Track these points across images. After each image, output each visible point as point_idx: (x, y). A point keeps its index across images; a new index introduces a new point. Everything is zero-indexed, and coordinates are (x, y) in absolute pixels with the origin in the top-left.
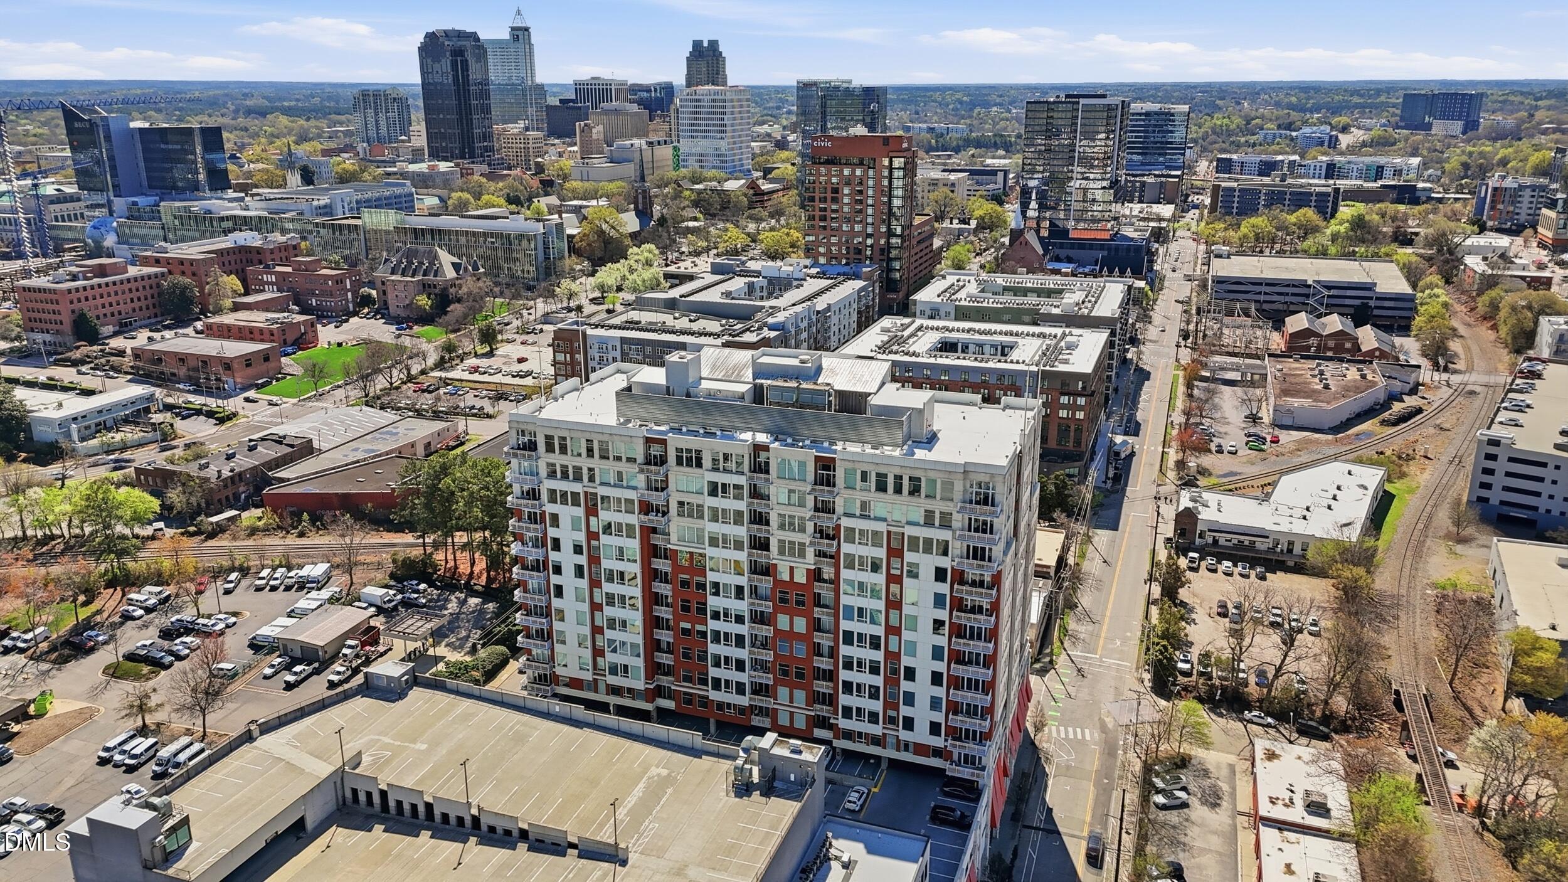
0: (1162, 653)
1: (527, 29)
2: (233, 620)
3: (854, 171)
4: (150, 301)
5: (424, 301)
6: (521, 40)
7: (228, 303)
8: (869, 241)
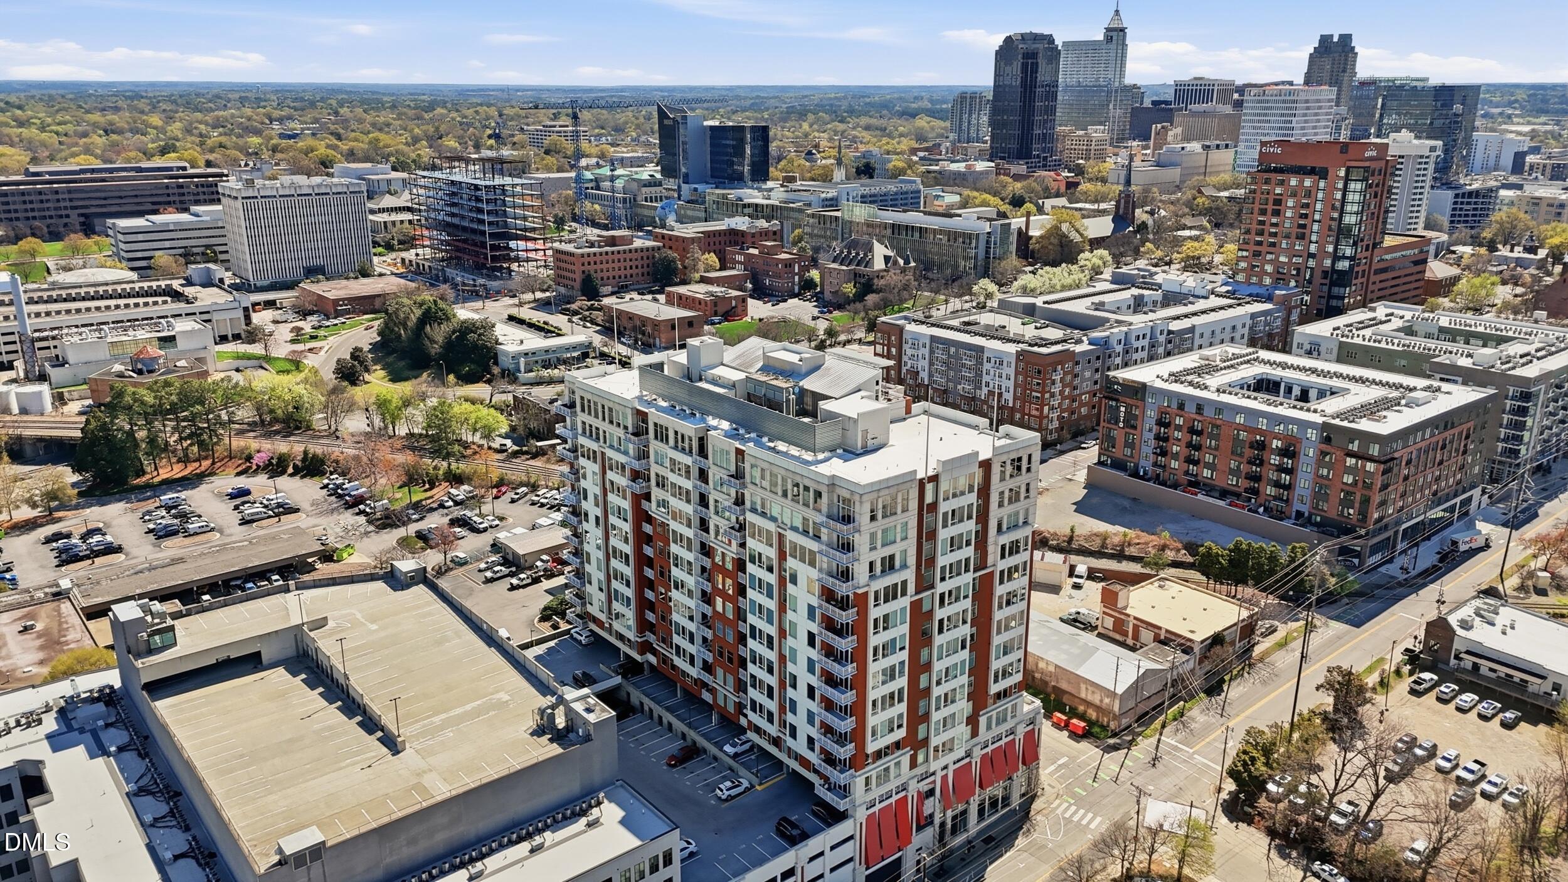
0: (1245, 764)
1: (1123, 30)
2: (497, 522)
3: (1302, 182)
4: (645, 270)
5: (849, 289)
6: (1114, 42)
7: (697, 276)
8: (1311, 263)
